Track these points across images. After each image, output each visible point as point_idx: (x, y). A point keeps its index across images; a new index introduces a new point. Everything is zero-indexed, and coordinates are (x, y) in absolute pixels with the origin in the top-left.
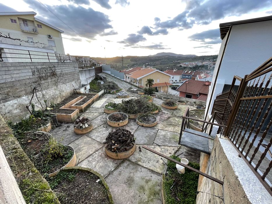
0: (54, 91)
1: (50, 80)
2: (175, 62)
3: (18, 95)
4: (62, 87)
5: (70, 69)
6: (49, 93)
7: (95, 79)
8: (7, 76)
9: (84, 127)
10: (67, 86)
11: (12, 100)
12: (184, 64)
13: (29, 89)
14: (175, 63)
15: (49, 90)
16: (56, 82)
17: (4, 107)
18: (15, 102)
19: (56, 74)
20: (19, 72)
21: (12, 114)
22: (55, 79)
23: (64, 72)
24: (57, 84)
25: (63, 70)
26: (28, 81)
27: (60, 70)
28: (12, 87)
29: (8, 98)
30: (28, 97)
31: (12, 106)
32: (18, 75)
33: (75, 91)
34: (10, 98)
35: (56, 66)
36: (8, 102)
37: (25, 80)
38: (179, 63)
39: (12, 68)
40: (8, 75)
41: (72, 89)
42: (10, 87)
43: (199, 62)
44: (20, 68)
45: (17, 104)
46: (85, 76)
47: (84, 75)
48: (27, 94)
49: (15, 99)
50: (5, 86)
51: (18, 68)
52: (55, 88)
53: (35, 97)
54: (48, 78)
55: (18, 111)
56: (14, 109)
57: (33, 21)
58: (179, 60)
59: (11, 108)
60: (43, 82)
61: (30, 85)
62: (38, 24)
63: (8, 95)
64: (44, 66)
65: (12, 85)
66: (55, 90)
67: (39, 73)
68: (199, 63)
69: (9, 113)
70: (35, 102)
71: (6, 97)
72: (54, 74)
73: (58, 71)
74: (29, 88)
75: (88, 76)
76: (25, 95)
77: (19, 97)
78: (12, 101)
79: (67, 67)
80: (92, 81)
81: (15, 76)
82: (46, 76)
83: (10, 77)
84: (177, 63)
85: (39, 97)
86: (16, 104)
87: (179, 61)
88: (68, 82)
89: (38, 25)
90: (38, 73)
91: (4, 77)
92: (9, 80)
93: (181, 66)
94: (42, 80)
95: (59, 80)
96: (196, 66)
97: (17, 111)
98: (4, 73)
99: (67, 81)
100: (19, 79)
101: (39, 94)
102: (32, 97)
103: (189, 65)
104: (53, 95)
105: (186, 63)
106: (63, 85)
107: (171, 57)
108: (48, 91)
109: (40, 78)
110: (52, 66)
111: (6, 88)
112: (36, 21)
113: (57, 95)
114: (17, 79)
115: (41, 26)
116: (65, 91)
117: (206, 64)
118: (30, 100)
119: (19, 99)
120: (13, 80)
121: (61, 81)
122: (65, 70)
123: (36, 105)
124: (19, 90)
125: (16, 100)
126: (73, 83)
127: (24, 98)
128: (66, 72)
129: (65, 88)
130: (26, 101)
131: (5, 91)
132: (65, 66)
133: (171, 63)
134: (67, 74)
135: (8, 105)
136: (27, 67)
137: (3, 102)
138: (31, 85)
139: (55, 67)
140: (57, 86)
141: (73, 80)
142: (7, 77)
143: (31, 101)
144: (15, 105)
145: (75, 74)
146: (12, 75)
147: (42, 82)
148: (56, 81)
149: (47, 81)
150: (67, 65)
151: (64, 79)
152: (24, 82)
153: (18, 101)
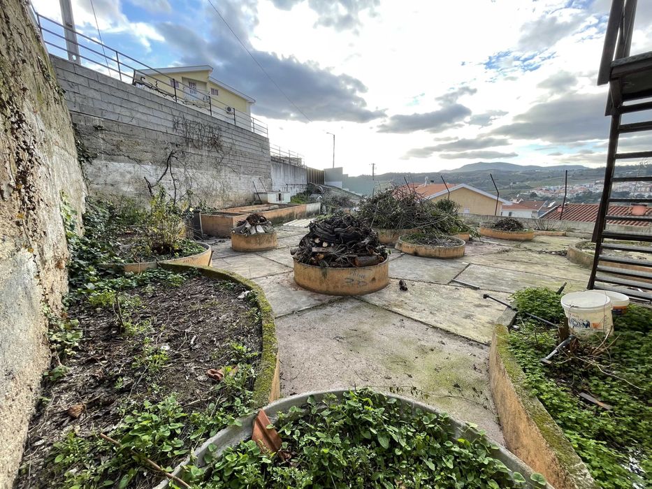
0: (211, 180)
1: (207, 154)
2: (514, 185)
3: (137, 156)
4: (229, 178)
5: (252, 147)
6: (201, 180)
7: (304, 193)
8: (123, 110)
9: (253, 232)
10: (240, 179)
11: (123, 161)
12: (544, 189)
13: (161, 155)
14: (513, 188)
15: (201, 174)
16: (219, 163)
17: (104, 169)
18: (129, 169)
19: (220, 146)
20: (148, 112)
21: (118, 190)
22: (216, 155)
23: (237, 148)
24: (219, 167)
25: (237, 143)
26: (162, 138)
27: (231, 141)
28: (129, 136)
29: (118, 155)
30: (156, 169)
31: (122, 175)
32: (144, 118)
33: (257, 198)
34: (120, 155)
35: (223, 129)
36: (116, 164)
37: (158, 133)
38: (528, 188)
39: (136, 99)
40: (126, 110)
41: (252, 193)
42: (124, 134)
43: (596, 184)
44: (152, 105)
45: (132, 175)
46: (282, 177)
47: (282, 174)
48: (154, 162)
49: (130, 162)
50: (115, 128)
51: (148, 104)
52: (215, 173)
53: (168, 176)
54: (203, 148)
55: (132, 190)
56: (125, 183)
57: (205, 84)
58: (528, 179)
59: (119, 178)
60: (191, 150)
61: (165, 146)
62: (214, 87)
63: (118, 148)
64: (199, 120)
65: (130, 133)
66: (213, 177)
67: (186, 128)
68: (597, 187)
69: (112, 185)
70: (169, 186)
71: (113, 150)
72: (215, 144)
73: (226, 141)
74: (162, 151)
75: (291, 180)
76: (150, 164)
77: (140, 162)
78: (123, 164)
79: (245, 141)
80: (298, 194)
81: (139, 115)
82: (198, 140)
83: (128, 114)
84: (521, 188)
85: (178, 180)
86: (130, 173)
87: (527, 183)
88: (244, 173)
89: (212, 90)
90: (185, 130)
91: (118, 110)
92: (126, 120)
93: (534, 195)
94: (190, 146)
95: (224, 161)
96: (584, 196)
97: (129, 190)
98: (118, 102)
99: (242, 169)
100: (144, 125)
101: (179, 171)
102: (165, 174)
103: (560, 192)
104: (207, 187)
105: (552, 187)
106: (232, 175)
107: (502, 173)
108: (198, 175)
109: (188, 140)
110: (216, 125)
111: (116, 134)
112: (210, 82)
113: (216, 190)
114: (143, 125)
115: (217, 91)
116: (235, 190)
117: (623, 188)
118: (159, 178)
119: (138, 166)
120: (134, 122)
121: (229, 165)
122: (241, 144)
123: (168, 191)
124: (141, 148)
125: (131, 165)
126: (255, 179)
127: (148, 167)
128: (244, 149)
129: (236, 183)
130: (150, 175)
131: (114, 139)
132: (241, 135)
133: (504, 189)
134: (243, 154)
135: (114, 169)
136: (165, 109)
137: (105, 160)
138: (167, 148)
139: (220, 129)
140: (219, 171)
141: (256, 173)
142: (125, 112)
143: (161, 179)
144: (129, 176)
145: (261, 162)
146: (134, 113)
147: (189, 151)
148: (219, 160)
149: (200, 153)
150: (247, 137)
151: (235, 162)
152: (154, 135)
153: (136, 169)
